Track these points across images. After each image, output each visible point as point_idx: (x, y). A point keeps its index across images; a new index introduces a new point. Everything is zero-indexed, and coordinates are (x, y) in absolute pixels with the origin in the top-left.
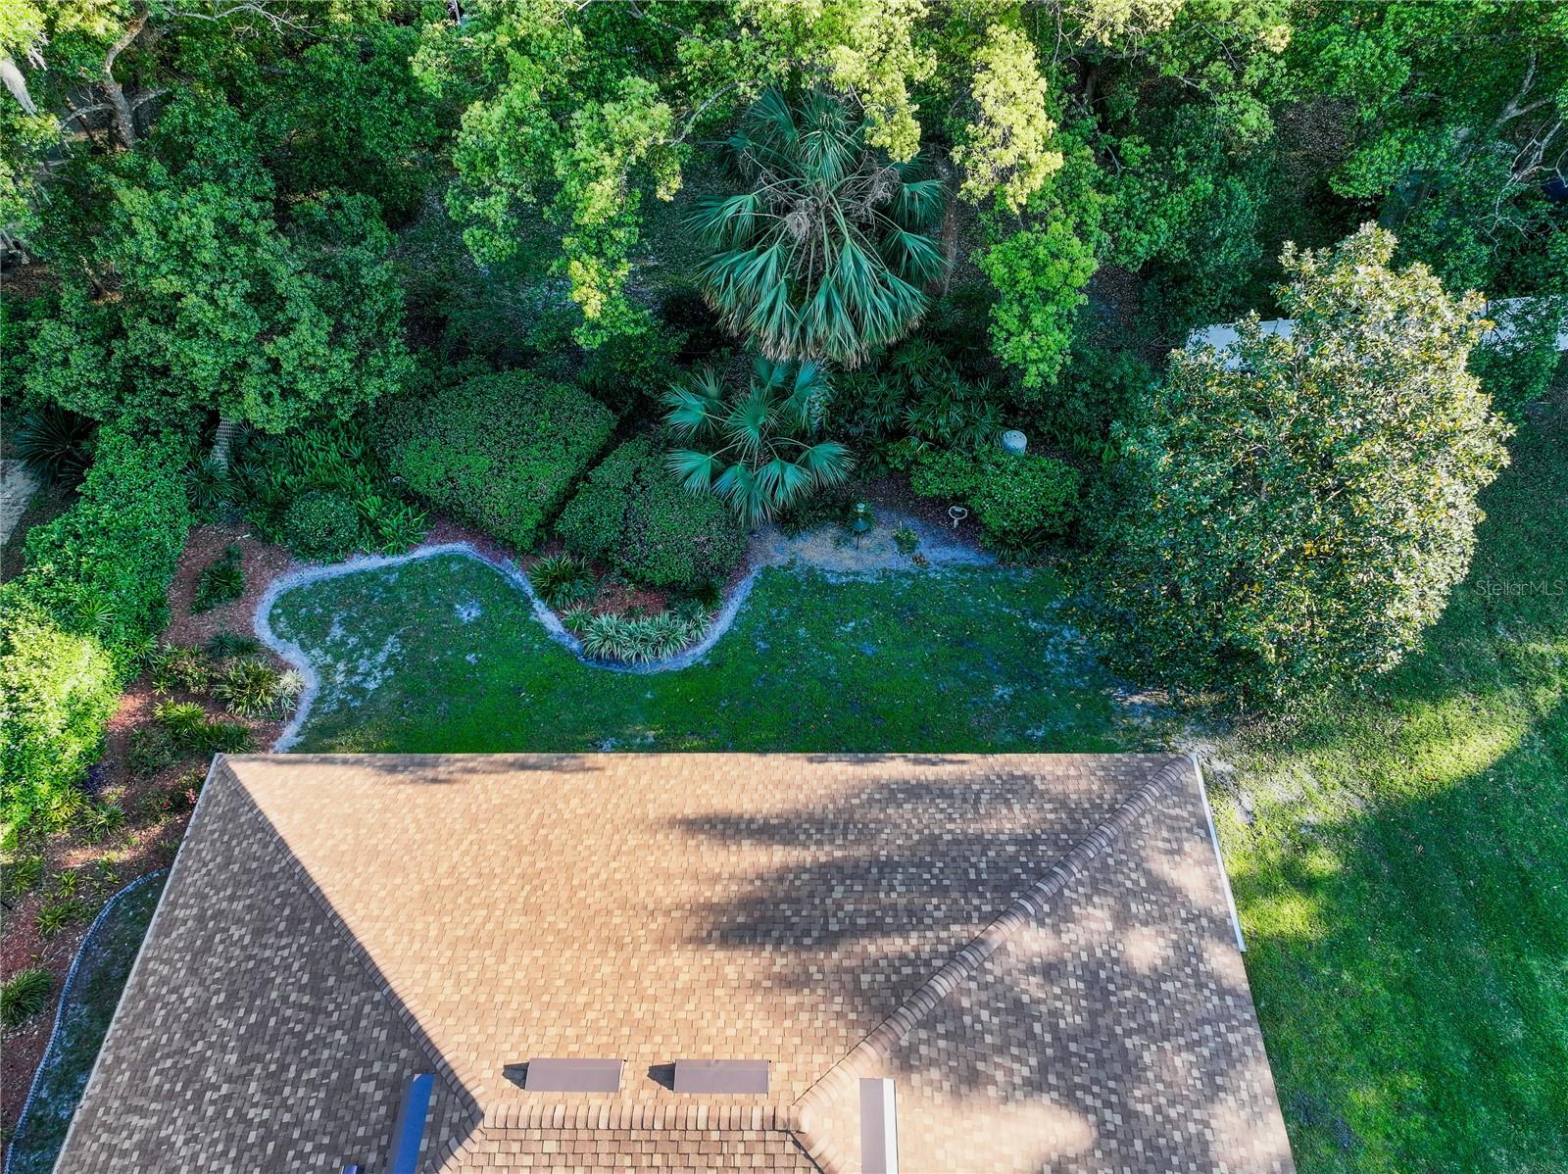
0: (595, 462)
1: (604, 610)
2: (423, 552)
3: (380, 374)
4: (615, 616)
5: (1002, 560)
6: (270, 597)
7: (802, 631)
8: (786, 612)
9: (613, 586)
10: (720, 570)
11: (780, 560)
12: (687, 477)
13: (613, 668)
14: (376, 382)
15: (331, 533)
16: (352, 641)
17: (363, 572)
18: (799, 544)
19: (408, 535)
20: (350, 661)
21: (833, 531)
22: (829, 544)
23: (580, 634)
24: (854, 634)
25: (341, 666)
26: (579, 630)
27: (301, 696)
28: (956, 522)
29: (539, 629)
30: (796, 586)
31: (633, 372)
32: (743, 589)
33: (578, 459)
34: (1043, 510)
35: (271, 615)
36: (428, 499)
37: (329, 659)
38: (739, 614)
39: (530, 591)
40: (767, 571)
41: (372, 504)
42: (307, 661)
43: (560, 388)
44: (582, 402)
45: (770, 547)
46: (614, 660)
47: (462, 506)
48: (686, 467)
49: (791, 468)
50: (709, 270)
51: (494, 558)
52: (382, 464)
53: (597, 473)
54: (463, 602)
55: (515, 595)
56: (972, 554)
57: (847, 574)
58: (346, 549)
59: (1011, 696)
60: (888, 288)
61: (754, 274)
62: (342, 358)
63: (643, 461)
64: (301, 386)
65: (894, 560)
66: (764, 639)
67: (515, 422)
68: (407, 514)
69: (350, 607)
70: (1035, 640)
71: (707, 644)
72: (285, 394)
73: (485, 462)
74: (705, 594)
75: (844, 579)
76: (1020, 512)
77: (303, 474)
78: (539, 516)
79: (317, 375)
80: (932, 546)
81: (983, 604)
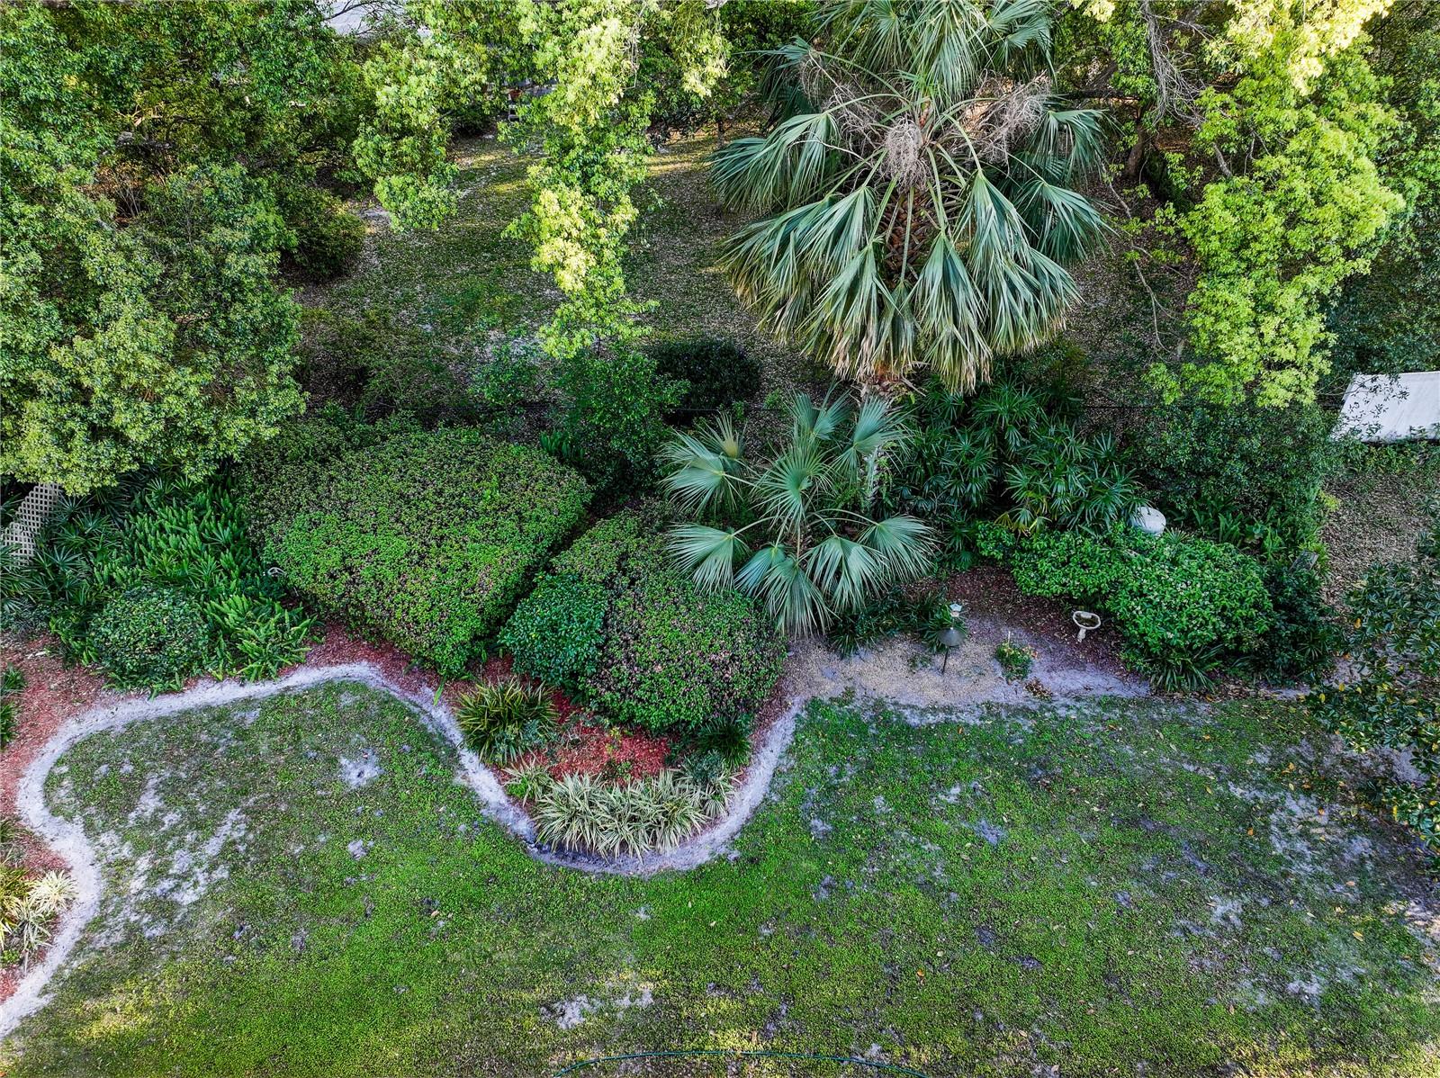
0: (563, 543)
1: (571, 767)
3: (253, 414)
4: (587, 778)
5: (1160, 690)
6: (56, 747)
7: (879, 802)
8: (850, 770)
9: (585, 730)
10: (746, 705)
11: (830, 689)
12: (696, 566)
13: (584, 865)
14: (241, 421)
15: (159, 647)
16: (171, 818)
17: (208, 708)
18: (855, 665)
19: (282, 652)
20: (162, 853)
21: (902, 648)
22: (902, 666)
23: (531, 807)
24: (962, 807)
25: (143, 864)
26: (531, 800)
27: (66, 918)
28: (1082, 634)
29: (467, 798)
30: (861, 729)
31: (615, 430)
32: (780, 733)
33: (536, 541)
34: (1222, 613)
35: (51, 775)
36: (315, 597)
37: (126, 851)
38: (777, 773)
39: (456, 735)
40: (814, 705)
41: (233, 607)
42: (90, 853)
43: (514, 448)
44: (544, 466)
45: (814, 669)
46: (585, 851)
47: (361, 607)
48: (697, 549)
49: (857, 550)
50: (747, 245)
51: (407, 686)
52: (255, 549)
53: (564, 561)
54: (354, 753)
55: (432, 743)
56: (1113, 681)
57: (934, 711)
58: (185, 672)
59: (1241, 917)
60: (1025, 266)
61: (830, 228)
62: (189, 382)
63: (632, 542)
64: (118, 420)
65: (1000, 690)
66: (822, 815)
67: (449, 490)
68: (282, 620)
69: (176, 763)
70: (1245, 816)
71: (731, 823)
72: (96, 433)
73: (402, 544)
74: (727, 742)
75: (931, 719)
76: (1190, 617)
77: (143, 565)
78: (475, 623)
79: (144, 405)
80: (1052, 669)
81: (1152, 758)
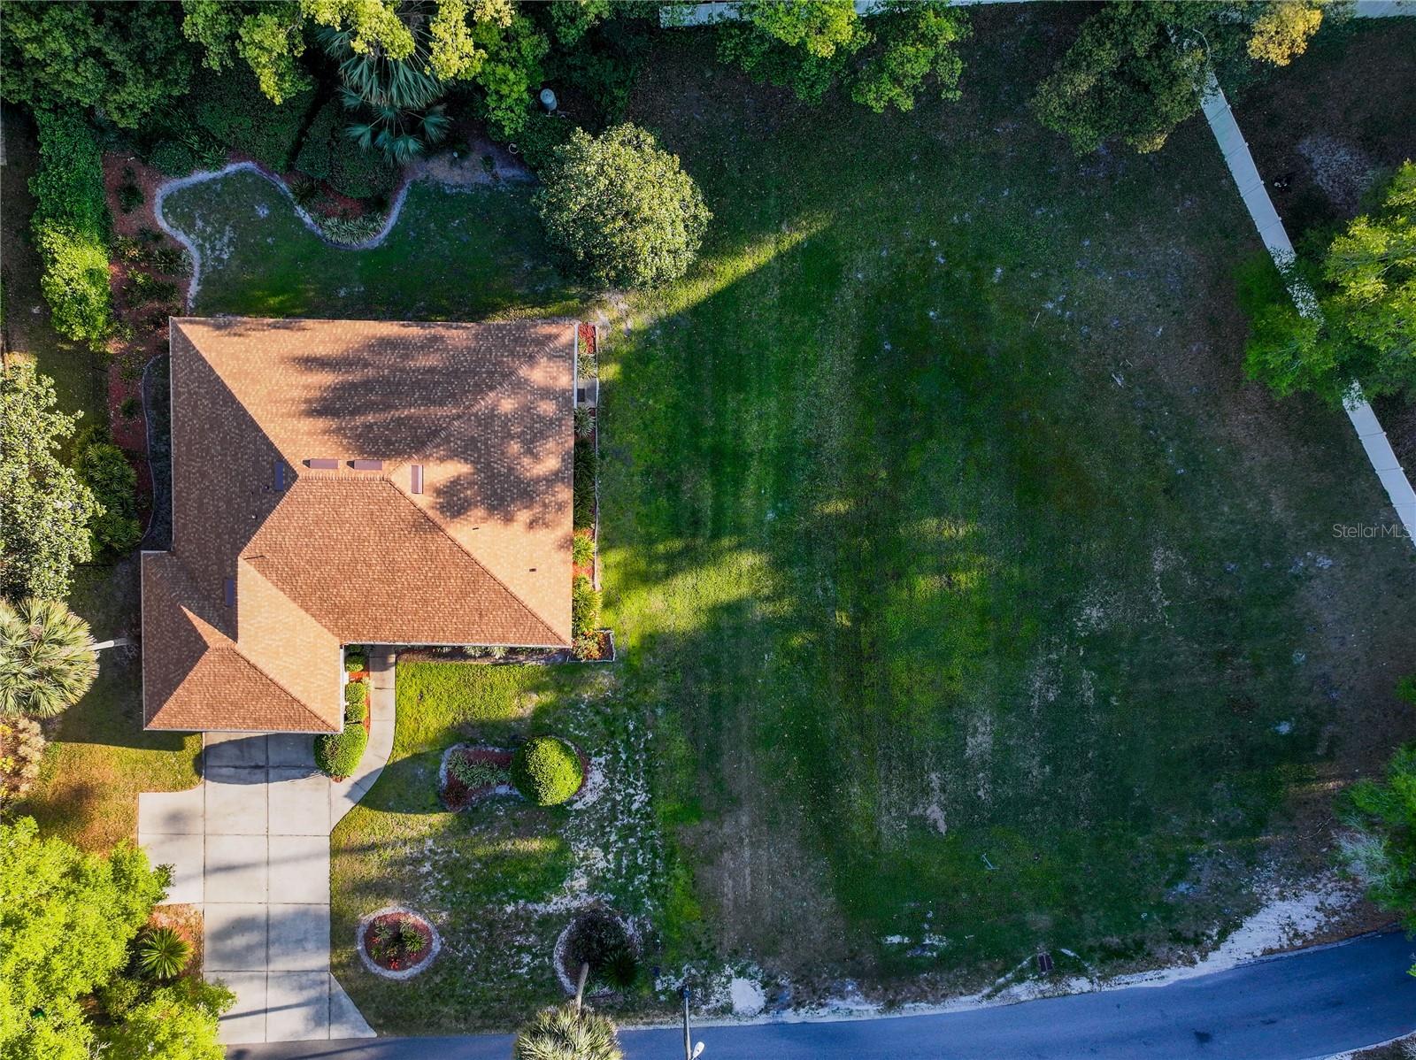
1: (330, 215)
2: (231, 168)
4: (336, 218)
6: (158, 201)
7: (432, 225)
8: (424, 212)
10: (386, 190)
11: (421, 175)
12: (359, 140)
13: (339, 248)
16: (209, 229)
17: (202, 183)
18: (431, 165)
19: (220, 160)
20: (211, 242)
22: (447, 165)
23: (320, 227)
24: (458, 228)
25: (207, 245)
26: (320, 225)
27: (194, 263)
29: (300, 222)
30: (429, 194)
32: (402, 196)
35: (163, 212)
36: (224, 142)
37: (200, 241)
38: (400, 213)
39: (292, 197)
42: (190, 241)
45: (416, 167)
46: (339, 244)
48: (357, 133)
49: (411, 141)
51: (268, 174)
54: (258, 204)
55: (283, 199)
56: (524, 173)
57: (456, 187)
58: (188, 168)
65: (483, 177)
66: (413, 230)
68: (215, 148)
69: (201, 208)
71: (386, 232)
73: (249, 122)
74: (378, 204)
75: (454, 191)
78: (285, 159)
80: (503, 167)
81: (525, 209)
